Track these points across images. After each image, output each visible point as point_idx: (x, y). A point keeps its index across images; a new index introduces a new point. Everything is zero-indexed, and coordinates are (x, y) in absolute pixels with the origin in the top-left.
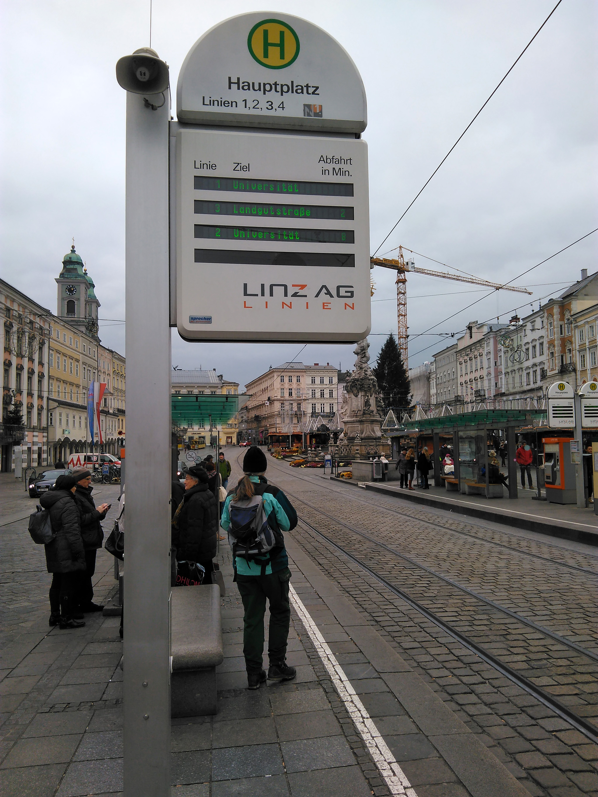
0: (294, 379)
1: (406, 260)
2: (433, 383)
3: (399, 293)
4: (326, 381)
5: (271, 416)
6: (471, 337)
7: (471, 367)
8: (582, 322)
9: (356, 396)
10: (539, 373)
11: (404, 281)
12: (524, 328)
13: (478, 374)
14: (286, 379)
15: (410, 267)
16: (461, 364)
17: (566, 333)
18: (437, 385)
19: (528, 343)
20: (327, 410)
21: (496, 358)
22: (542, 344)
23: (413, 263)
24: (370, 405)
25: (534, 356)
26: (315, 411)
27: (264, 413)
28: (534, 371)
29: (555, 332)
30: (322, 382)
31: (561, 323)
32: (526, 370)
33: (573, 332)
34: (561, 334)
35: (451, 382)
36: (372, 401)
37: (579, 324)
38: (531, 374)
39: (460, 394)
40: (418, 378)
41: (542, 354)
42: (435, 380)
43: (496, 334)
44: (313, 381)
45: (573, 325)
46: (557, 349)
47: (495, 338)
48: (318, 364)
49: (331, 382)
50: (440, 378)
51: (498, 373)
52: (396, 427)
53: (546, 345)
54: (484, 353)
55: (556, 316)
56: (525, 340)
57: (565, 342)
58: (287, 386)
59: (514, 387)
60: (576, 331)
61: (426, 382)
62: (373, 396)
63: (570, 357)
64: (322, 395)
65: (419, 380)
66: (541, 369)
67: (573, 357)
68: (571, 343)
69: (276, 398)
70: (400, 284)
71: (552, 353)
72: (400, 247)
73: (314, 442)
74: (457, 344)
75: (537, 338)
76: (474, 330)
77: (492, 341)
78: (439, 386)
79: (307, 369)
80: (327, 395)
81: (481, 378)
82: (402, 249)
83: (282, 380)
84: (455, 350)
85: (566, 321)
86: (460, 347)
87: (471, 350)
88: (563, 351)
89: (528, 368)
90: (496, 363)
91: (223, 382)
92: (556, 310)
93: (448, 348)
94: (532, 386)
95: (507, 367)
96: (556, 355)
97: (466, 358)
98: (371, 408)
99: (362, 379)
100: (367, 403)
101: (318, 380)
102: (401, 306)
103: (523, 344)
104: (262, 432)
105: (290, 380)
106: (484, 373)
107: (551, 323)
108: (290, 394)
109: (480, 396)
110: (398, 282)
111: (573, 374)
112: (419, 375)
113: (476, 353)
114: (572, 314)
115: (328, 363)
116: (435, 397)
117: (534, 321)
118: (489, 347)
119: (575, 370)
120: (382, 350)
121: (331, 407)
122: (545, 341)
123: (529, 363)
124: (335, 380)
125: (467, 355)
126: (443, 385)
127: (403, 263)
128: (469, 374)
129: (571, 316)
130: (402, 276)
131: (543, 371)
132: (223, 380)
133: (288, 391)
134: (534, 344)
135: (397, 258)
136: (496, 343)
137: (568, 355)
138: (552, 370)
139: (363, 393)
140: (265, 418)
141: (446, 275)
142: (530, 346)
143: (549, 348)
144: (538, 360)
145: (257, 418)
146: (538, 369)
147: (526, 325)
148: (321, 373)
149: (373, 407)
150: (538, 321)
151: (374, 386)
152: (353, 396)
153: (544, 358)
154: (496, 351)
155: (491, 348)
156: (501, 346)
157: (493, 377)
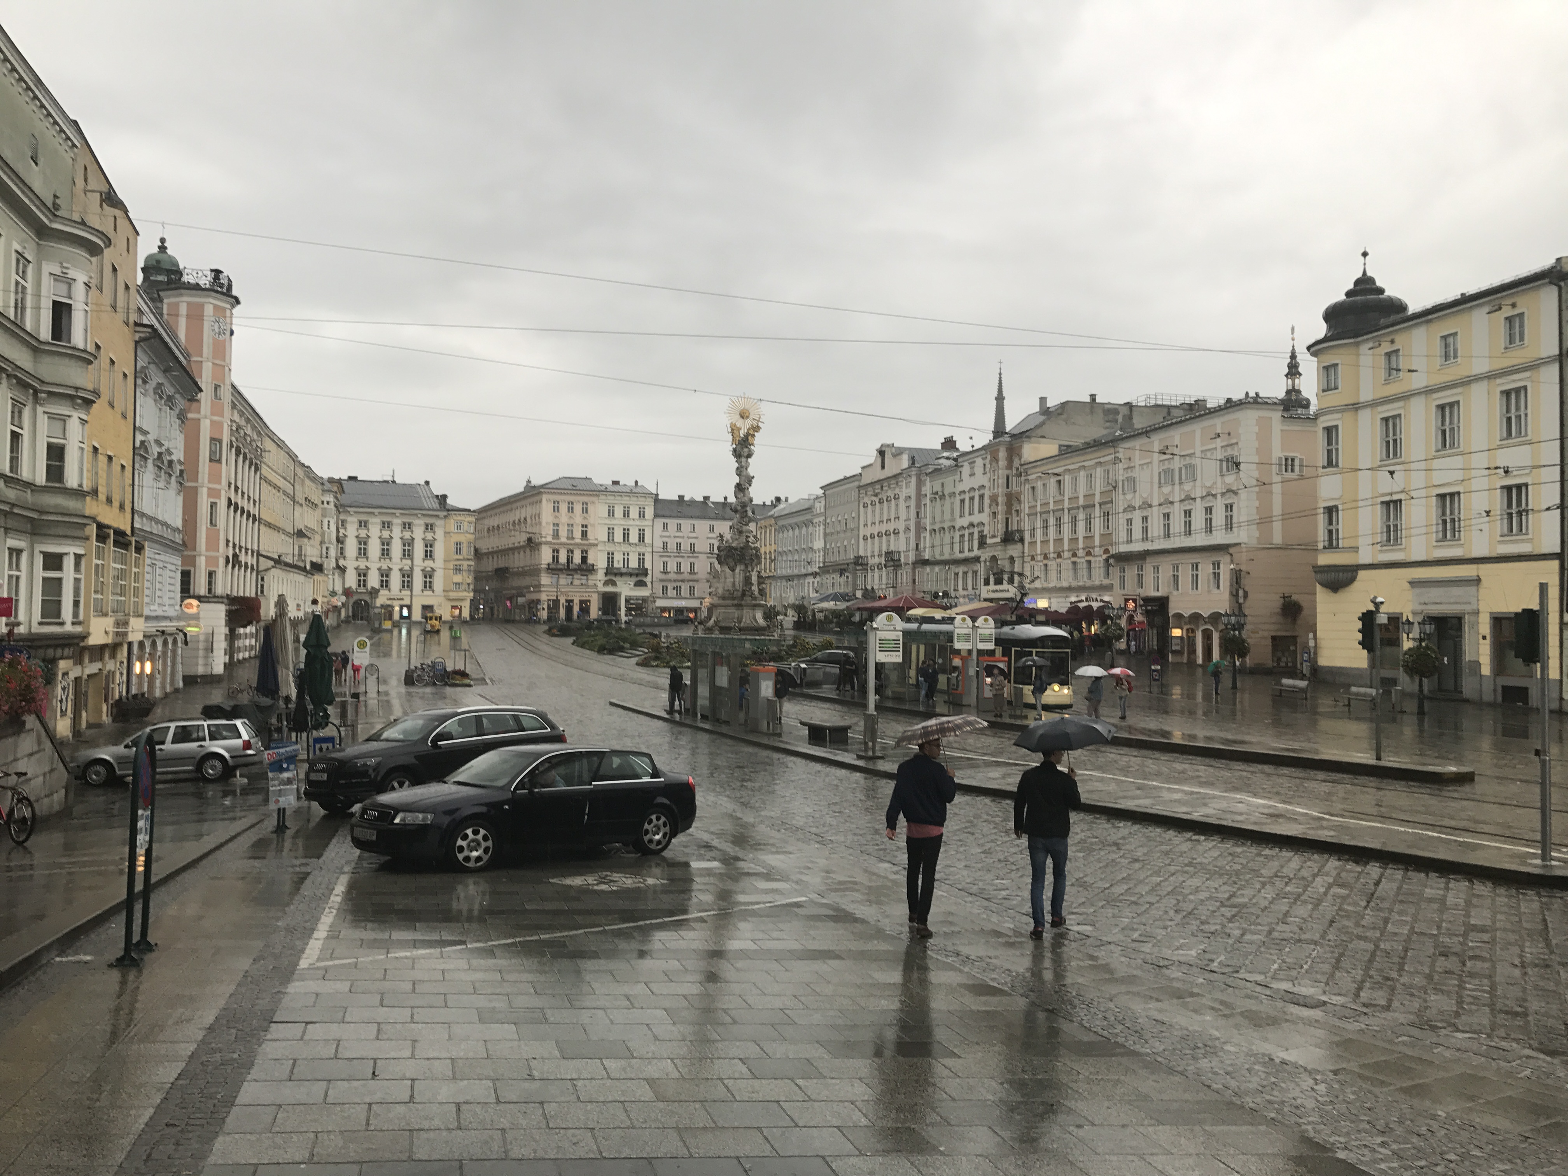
0: (578, 508)
2: (819, 530)
4: (634, 513)
5: (532, 571)
6: (883, 467)
7: (882, 514)
8: (1034, 476)
10: (976, 536)
12: (961, 469)
13: (891, 527)
14: (563, 507)
16: (865, 506)
17: (1014, 488)
18: (825, 534)
19: (964, 492)
20: (634, 564)
21: (918, 506)
22: (982, 497)
25: (971, 513)
26: (612, 565)
27: (517, 564)
28: (969, 534)
29: (1000, 483)
30: (626, 514)
31: (1008, 472)
32: (959, 530)
33: (1022, 487)
34: (1008, 487)
35: (848, 534)
37: (1030, 478)
38: (966, 536)
39: (861, 553)
41: (981, 510)
42: (822, 527)
43: (921, 471)
44: (611, 513)
45: (1023, 478)
46: (1001, 508)
47: (918, 476)
48: (618, 483)
49: (642, 515)
50: (831, 524)
51: (920, 528)
53: (987, 501)
54: (902, 498)
55: (1002, 463)
56: (961, 487)
57: (1012, 499)
58: (564, 518)
59: (942, 553)
60: (1026, 486)
63: (1017, 521)
64: (626, 535)
66: (979, 532)
67: (1020, 522)
68: (1019, 501)
69: (542, 539)
71: (994, 513)
74: (860, 476)
75: (976, 487)
76: (888, 456)
77: (913, 480)
78: (829, 537)
79: (599, 491)
80: (634, 538)
81: (896, 533)
83: (556, 509)
84: (857, 484)
85: (1014, 472)
86: (865, 480)
87: (882, 487)
88: (1009, 511)
89: (962, 528)
90: (918, 513)
91: (447, 507)
92: (1002, 454)
93: (846, 478)
94: (967, 554)
95: (933, 522)
96: (1000, 517)
97: (873, 498)
101: (619, 512)
103: (957, 492)
104: (510, 598)
105: (571, 510)
106: (901, 528)
107: (995, 470)
108: (570, 534)
109: (892, 560)
111: (1019, 545)
113: (890, 493)
114: (1022, 463)
115: (636, 482)
116: (822, 553)
117: (974, 462)
118: (908, 489)
119: (1022, 540)
121: (641, 561)
122: (987, 493)
123: (964, 522)
124: (649, 512)
125: (876, 495)
126: (835, 537)
128: (877, 523)
129: (1021, 465)
131: (982, 536)
132: (448, 505)
133: (566, 528)
134: (972, 494)
136: (920, 484)
137: (1015, 519)
138: (994, 536)
142: (967, 497)
143: (991, 505)
144: (976, 518)
145: (502, 573)
146: (976, 531)
147: (963, 466)
148: (625, 498)
150: (979, 462)
153: (984, 517)
154: (919, 496)
155: (912, 491)
156: (927, 489)
157: (912, 534)
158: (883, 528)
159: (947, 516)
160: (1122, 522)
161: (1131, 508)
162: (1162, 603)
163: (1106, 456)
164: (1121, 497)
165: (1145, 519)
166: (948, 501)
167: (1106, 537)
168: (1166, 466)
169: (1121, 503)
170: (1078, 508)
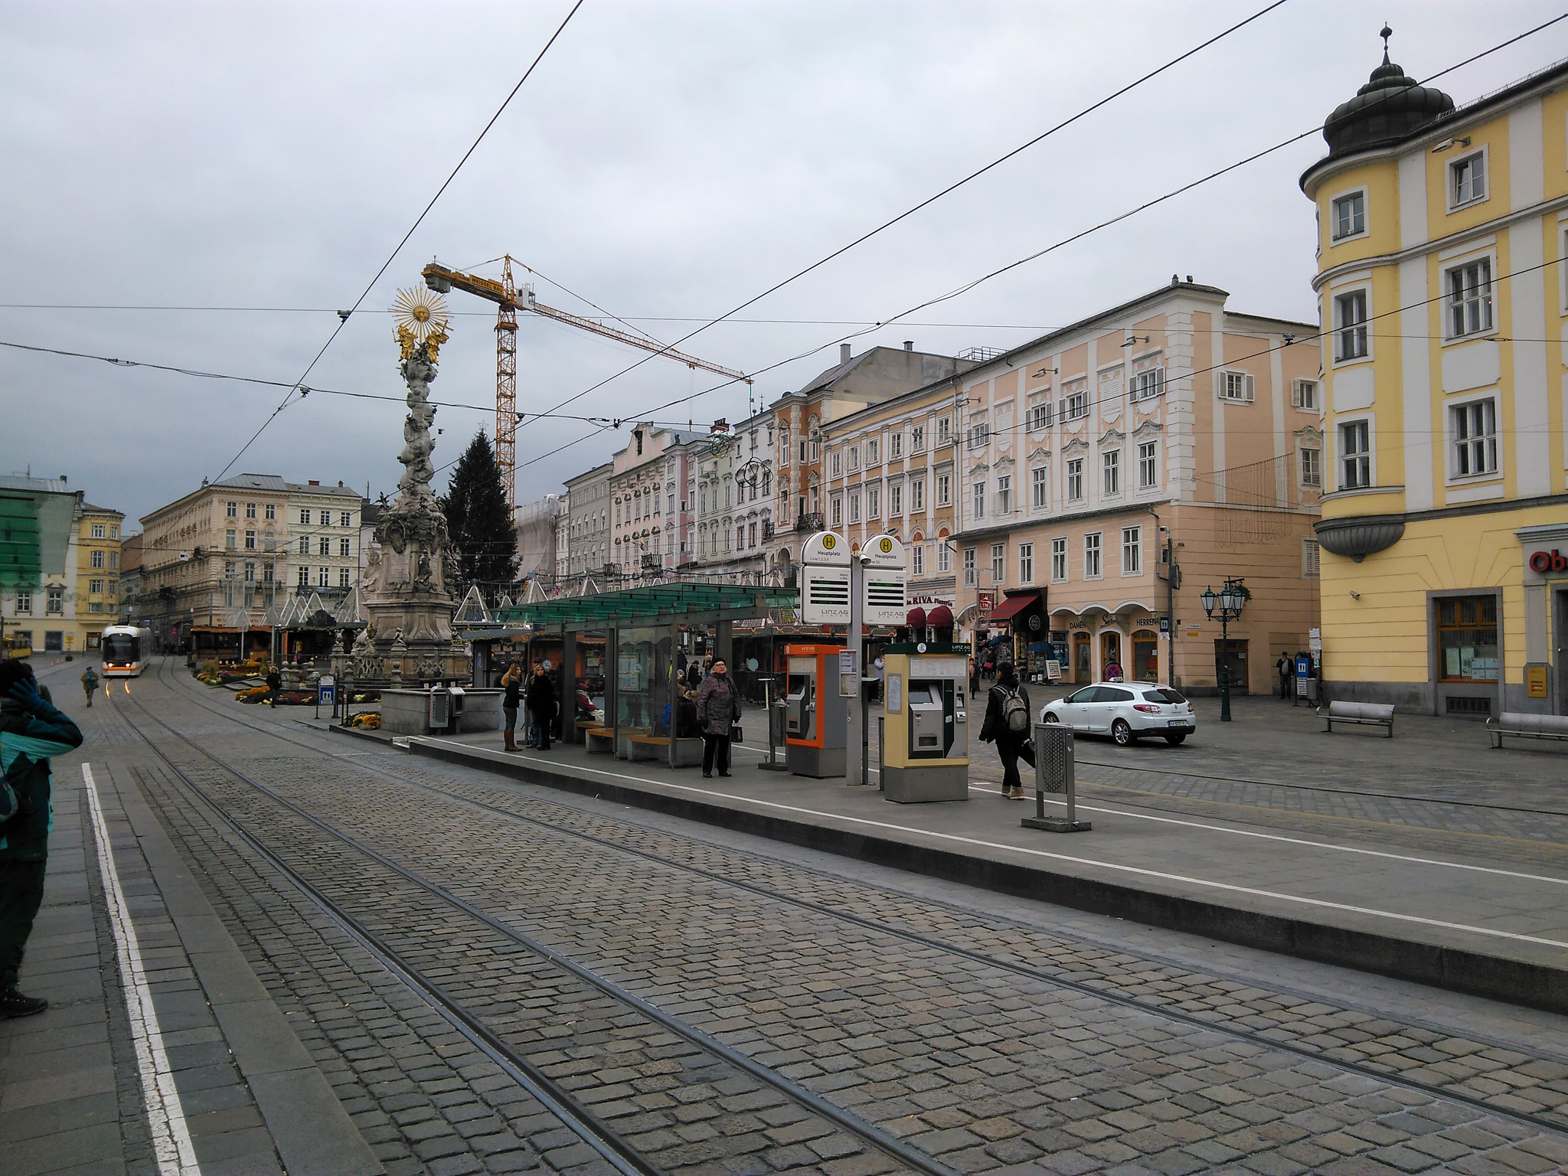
0: (261, 512)
1: (518, 286)
2: (563, 535)
3: (501, 350)
4: (335, 518)
5: (204, 590)
6: (640, 452)
7: (638, 509)
8: (839, 440)
9: (400, 552)
10: (759, 526)
11: (512, 328)
12: (738, 443)
13: (649, 524)
14: (241, 511)
15: (525, 301)
16: (618, 502)
17: (811, 459)
18: (569, 540)
19: (743, 471)
20: (334, 581)
21: (684, 495)
22: (767, 475)
23: (531, 294)
24: (429, 573)
25: (753, 497)
26: (306, 583)
27: (184, 583)
28: (750, 525)
29: (792, 454)
30: (325, 521)
31: (803, 438)
32: (737, 522)
33: (822, 457)
34: (802, 459)
35: (598, 537)
36: (435, 565)
37: (833, 443)
38: (747, 528)
39: (613, 561)
40: (534, 526)
41: (766, 493)
42: (566, 532)
43: (687, 450)
44: (305, 519)
45: (823, 444)
46: (794, 486)
47: (684, 457)
48: (317, 483)
49: (345, 521)
50: (577, 528)
51: (686, 524)
52: (484, 621)
53: (774, 478)
54: (663, 485)
55: (795, 426)
56: (739, 465)
57: (809, 475)
58: (241, 523)
59: (715, 553)
60: (828, 455)
61: (549, 534)
62: (438, 552)
63: (816, 502)
64: (324, 548)
65: (536, 530)
66: (763, 521)
67: (820, 503)
68: (818, 476)
69: (213, 550)
70: (505, 333)
71: (785, 493)
72: (507, 258)
73: (298, 649)
74: (612, 464)
75: (759, 462)
76: (646, 438)
77: (678, 462)
78: (574, 545)
79: (291, 492)
80: (335, 547)
81: (656, 532)
82: (511, 261)
83: (231, 512)
84: (608, 475)
85: (811, 436)
86: (618, 470)
87: (638, 476)
88: (804, 490)
89: (741, 518)
90: (683, 504)
91: (83, 507)
92: (795, 414)
93: (594, 470)
94: (747, 552)
95: (703, 515)
96: (792, 497)
97: (628, 491)
98: (432, 579)
99: (414, 517)
100: (423, 569)
101: (315, 518)
102: (504, 377)
103: (734, 472)
104: (177, 625)
105: (251, 514)
106: (661, 522)
107: (784, 438)
108: (250, 543)
109: (651, 566)
110: (500, 327)
112: (534, 520)
113: (648, 483)
114: (822, 424)
115: (341, 483)
116: (566, 564)
117: (757, 431)
118: (673, 473)
119: (822, 526)
120: (462, 461)
121: (344, 577)
122: (774, 468)
123: (744, 509)
124: (356, 520)
125: (631, 486)
126: (581, 542)
127: (512, 291)
128: (632, 522)
129: (821, 427)
130: (508, 318)
131: (768, 526)
132: (85, 504)
133: (245, 536)
134: (753, 473)
135: (499, 280)
136: (686, 466)
137: (812, 499)
138: (784, 524)
139: (415, 547)
140: (185, 594)
141: (597, 327)
142: (747, 477)
143: (779, 483)
144: (760, 503)
145: (168, 595)
146: (759, 520)
147: (741, 438)
148: (324, 501)
149: (436, 577)
150: (763, 432)
151: (441, 532)
152: (392, 552)
153: (771, 502)
154: (686, 482)
155: (676, 475)
156: (695, 473)
157: (676, 531)
158: (639, 528)
159: (722, 505)
160: (969, 489)
161: (982, 467)
162: (1038, 598)
163: (944, 401)
164: (966, 455)
165: (1005, 481)
166: (722, 485)
167: (945, 513)
168: (1039, 401)
169: (965, 464)
170: (902, 476)
